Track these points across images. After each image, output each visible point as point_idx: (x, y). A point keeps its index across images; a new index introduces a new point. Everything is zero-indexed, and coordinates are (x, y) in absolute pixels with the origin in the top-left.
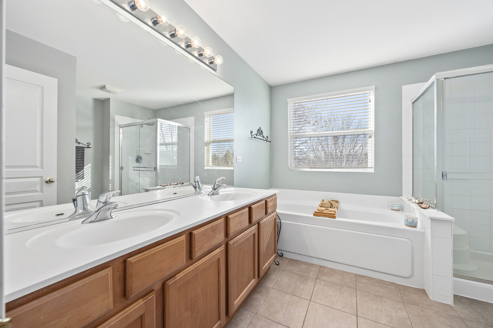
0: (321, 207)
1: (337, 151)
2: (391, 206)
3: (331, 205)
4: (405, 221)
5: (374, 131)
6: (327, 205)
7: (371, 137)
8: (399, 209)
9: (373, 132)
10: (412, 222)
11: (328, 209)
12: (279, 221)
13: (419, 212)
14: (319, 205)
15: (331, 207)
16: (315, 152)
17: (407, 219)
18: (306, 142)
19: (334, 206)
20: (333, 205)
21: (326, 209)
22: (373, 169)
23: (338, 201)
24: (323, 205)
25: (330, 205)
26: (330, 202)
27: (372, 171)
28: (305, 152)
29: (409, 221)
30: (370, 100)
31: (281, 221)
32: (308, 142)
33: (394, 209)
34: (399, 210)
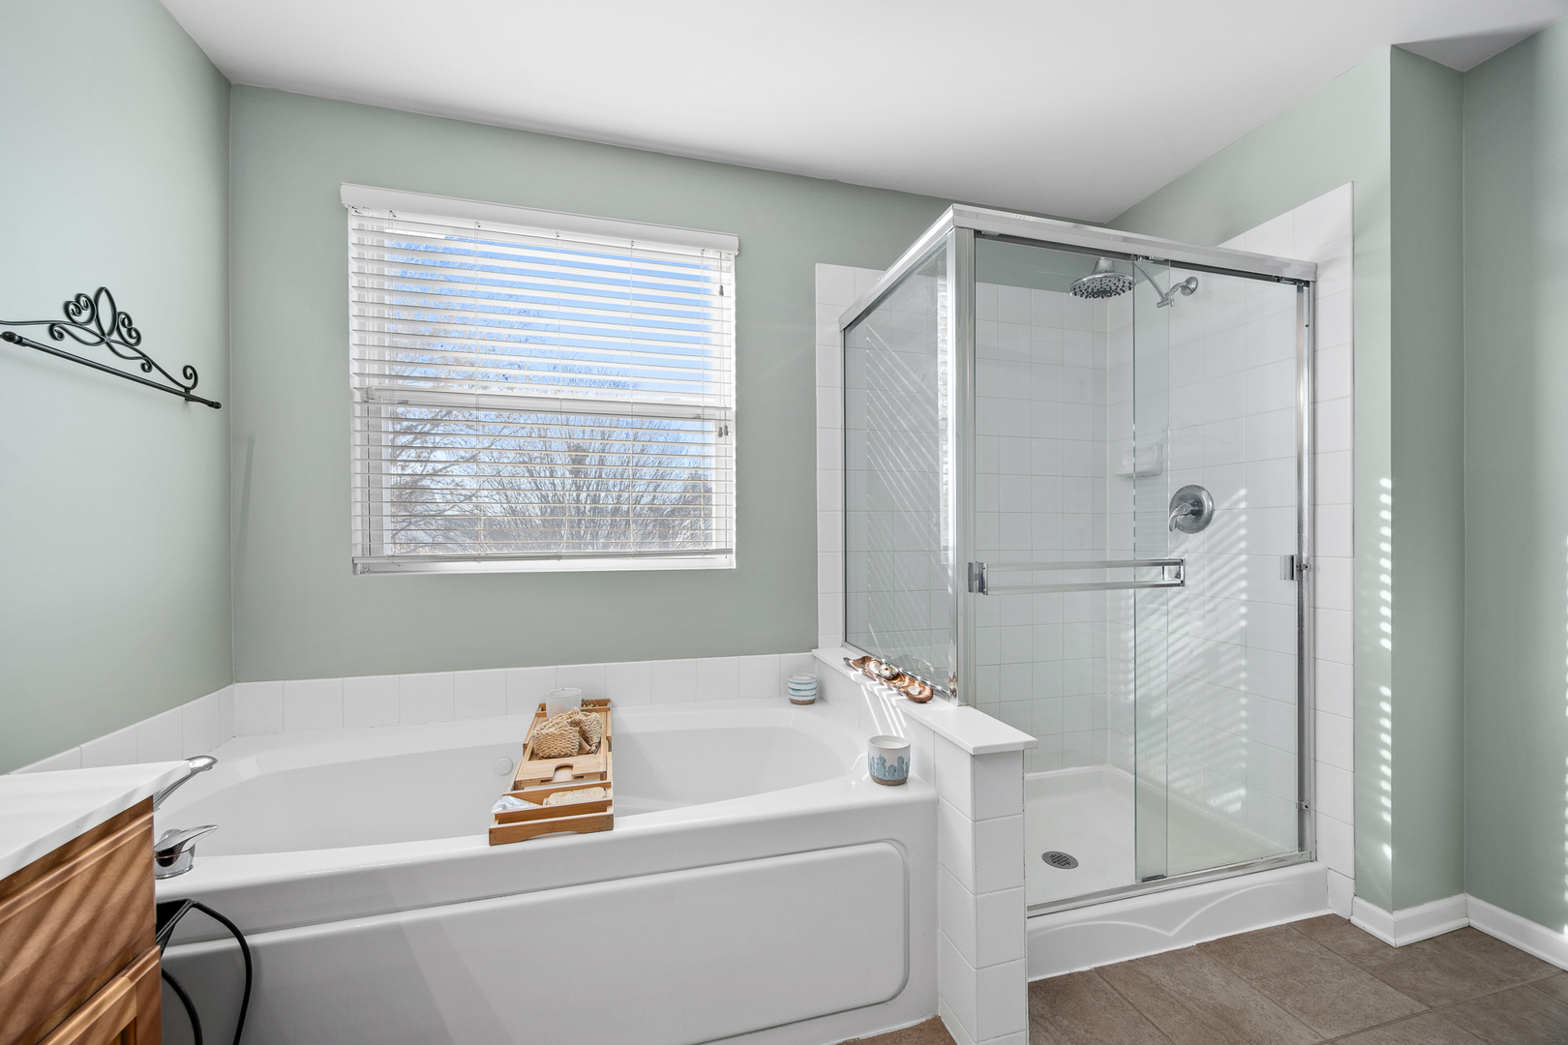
0: (533, 755)
1: (583, 496)
2: (791, 692)
3: (585, 736)
4: (871, 766)
5: (734, 408)
6: (562, 745)
7: (727, 434)
8: (812, 698)
9: (731, 414)
10: (896, 765)
11: (570, 767)
12: (234, 943)
13: (904, 714)
14: (525, 746)
15: (581, 751)
16: (506, 495)
17: (881, 758)
18: (473, 459)
19: (596, 740)
20: (589, 735)
21: (558, 769)
22: (733, 556)
23: (608, 701)
24: (545, 747)
25: (576, 739)
26: (575, 724)
27: (728, 562)
28: (468, 493)
29: (887, 765)
30: (722, 287)
31: (250, 940)
32: (483, 456)
33: (800, 699)
34: (811, 702)
